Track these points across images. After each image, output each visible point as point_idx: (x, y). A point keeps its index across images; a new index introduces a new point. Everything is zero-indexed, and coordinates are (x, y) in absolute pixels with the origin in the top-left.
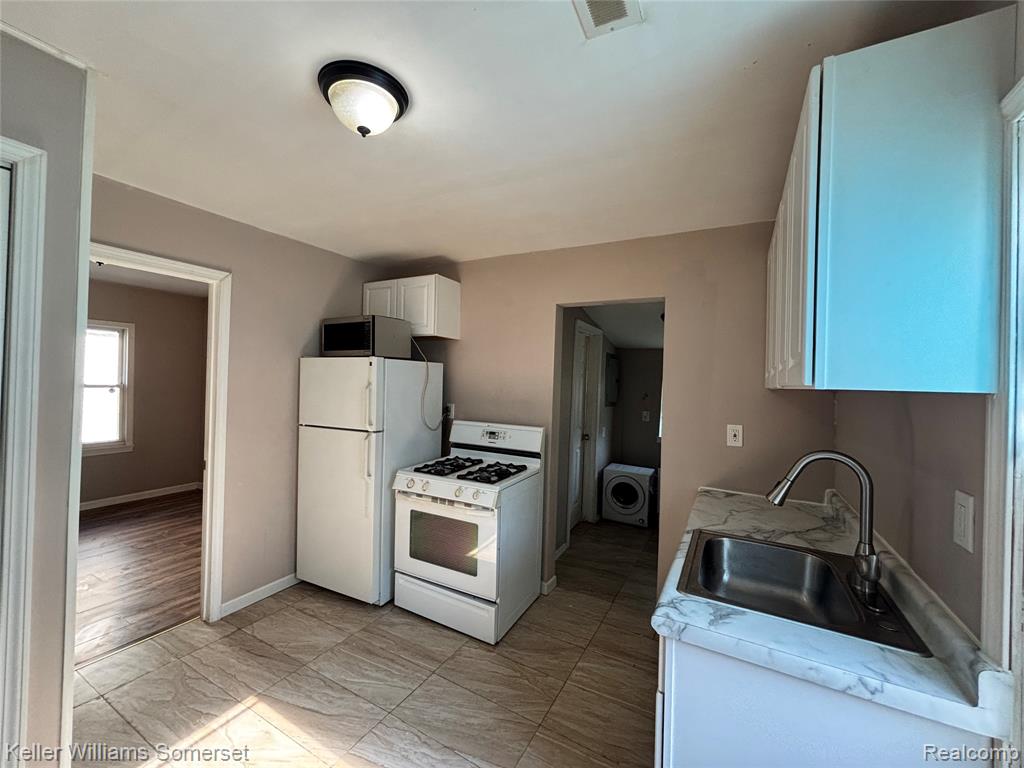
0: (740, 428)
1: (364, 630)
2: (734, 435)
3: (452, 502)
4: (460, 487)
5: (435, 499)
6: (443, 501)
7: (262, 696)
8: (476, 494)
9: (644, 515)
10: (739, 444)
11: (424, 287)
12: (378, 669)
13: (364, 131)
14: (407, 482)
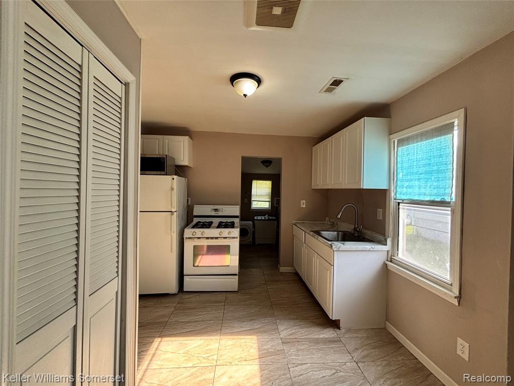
0: (304, 201)
1: (178, 303)
2: (303, 204)
3: (217, 238)
4: (221, 232)
5: (207, 238)
6: (212, 238)
7: (161, 336)
8: (229, 233)
9: (251, 240)
10: (304, 206)
11: (181, 141)
12: (202, 312)
13: (245, 95)
14: (192, 233)
